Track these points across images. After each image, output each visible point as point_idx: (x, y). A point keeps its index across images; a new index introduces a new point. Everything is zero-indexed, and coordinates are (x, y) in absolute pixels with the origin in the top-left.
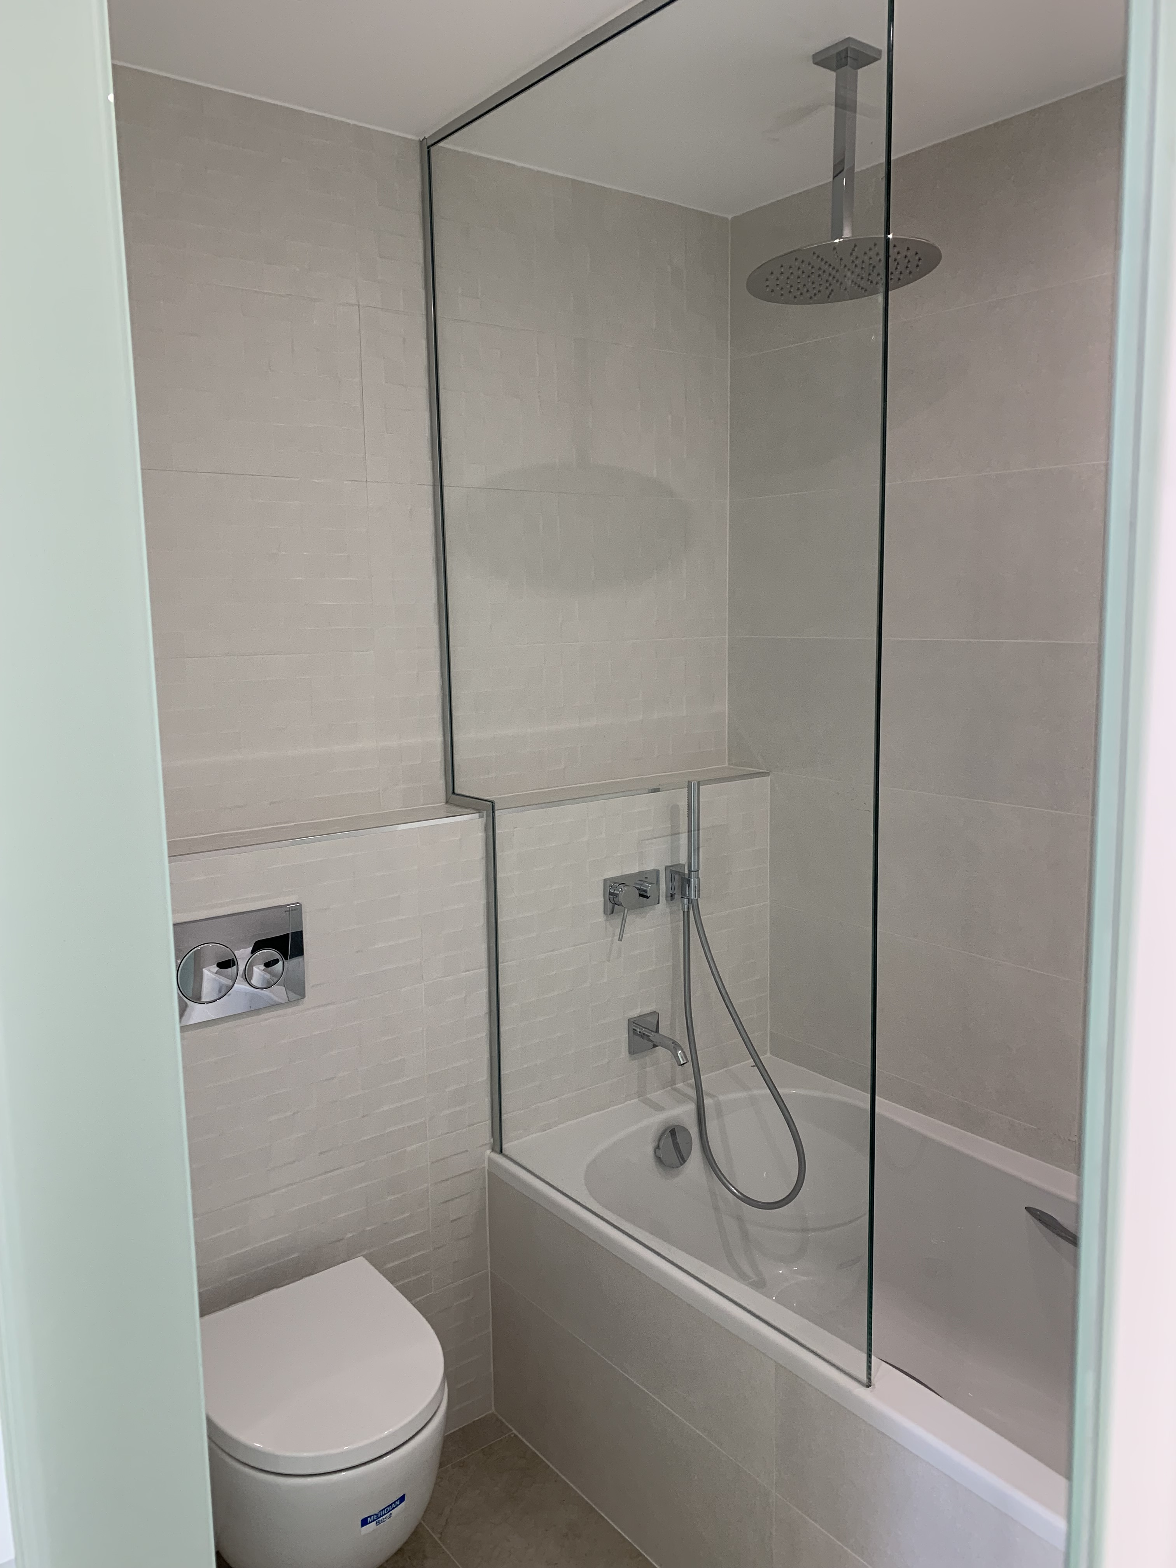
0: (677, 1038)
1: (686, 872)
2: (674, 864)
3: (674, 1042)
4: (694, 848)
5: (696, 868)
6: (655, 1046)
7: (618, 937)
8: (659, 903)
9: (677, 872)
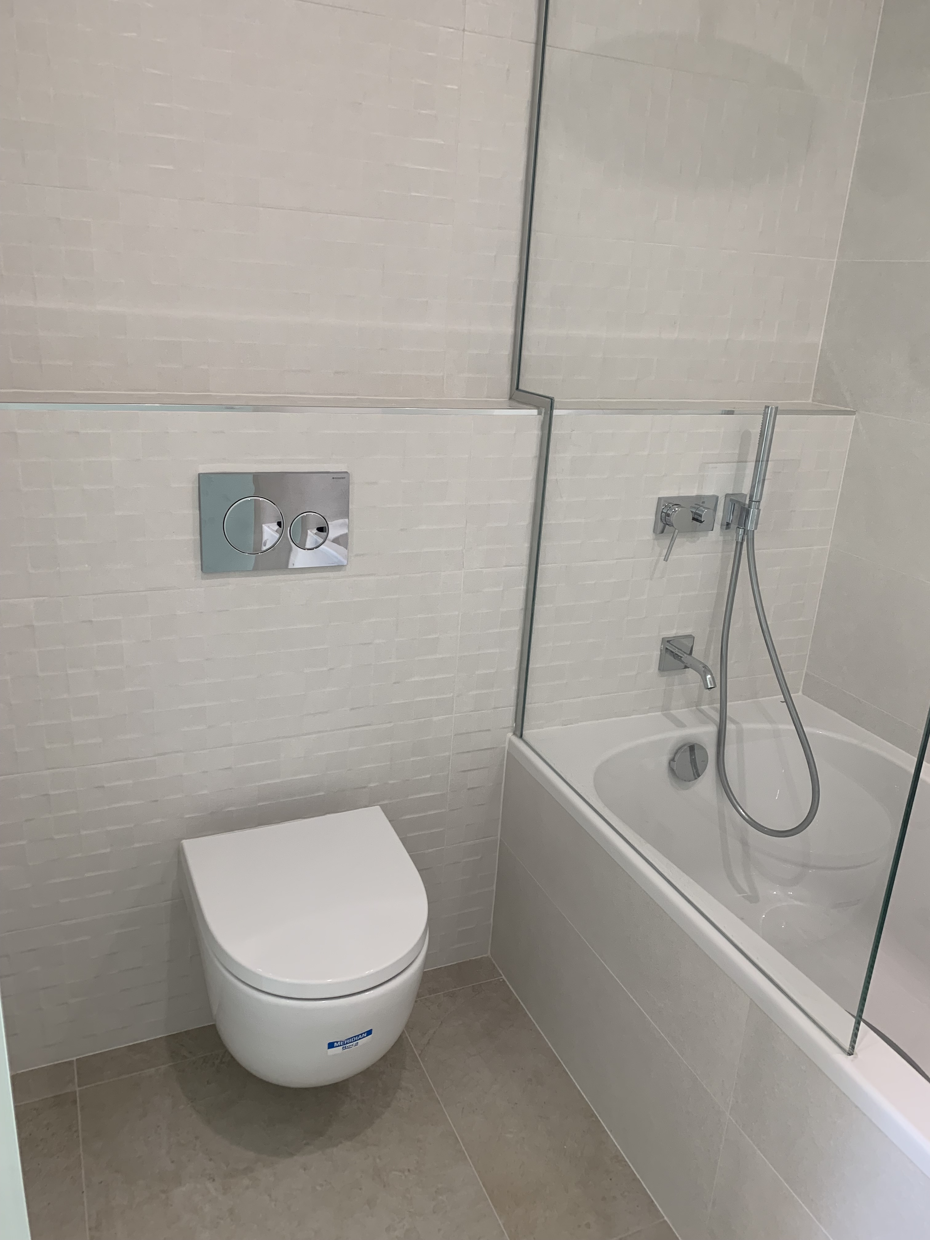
0: (709, 664)
1: (747, 502)
2: (736, 492)
3: (705, 667)
4: (759, 479)
5: (758, 499)
6: (686, 667)
7: (664, 557)
8: (712, 530)
9: (738, 502)
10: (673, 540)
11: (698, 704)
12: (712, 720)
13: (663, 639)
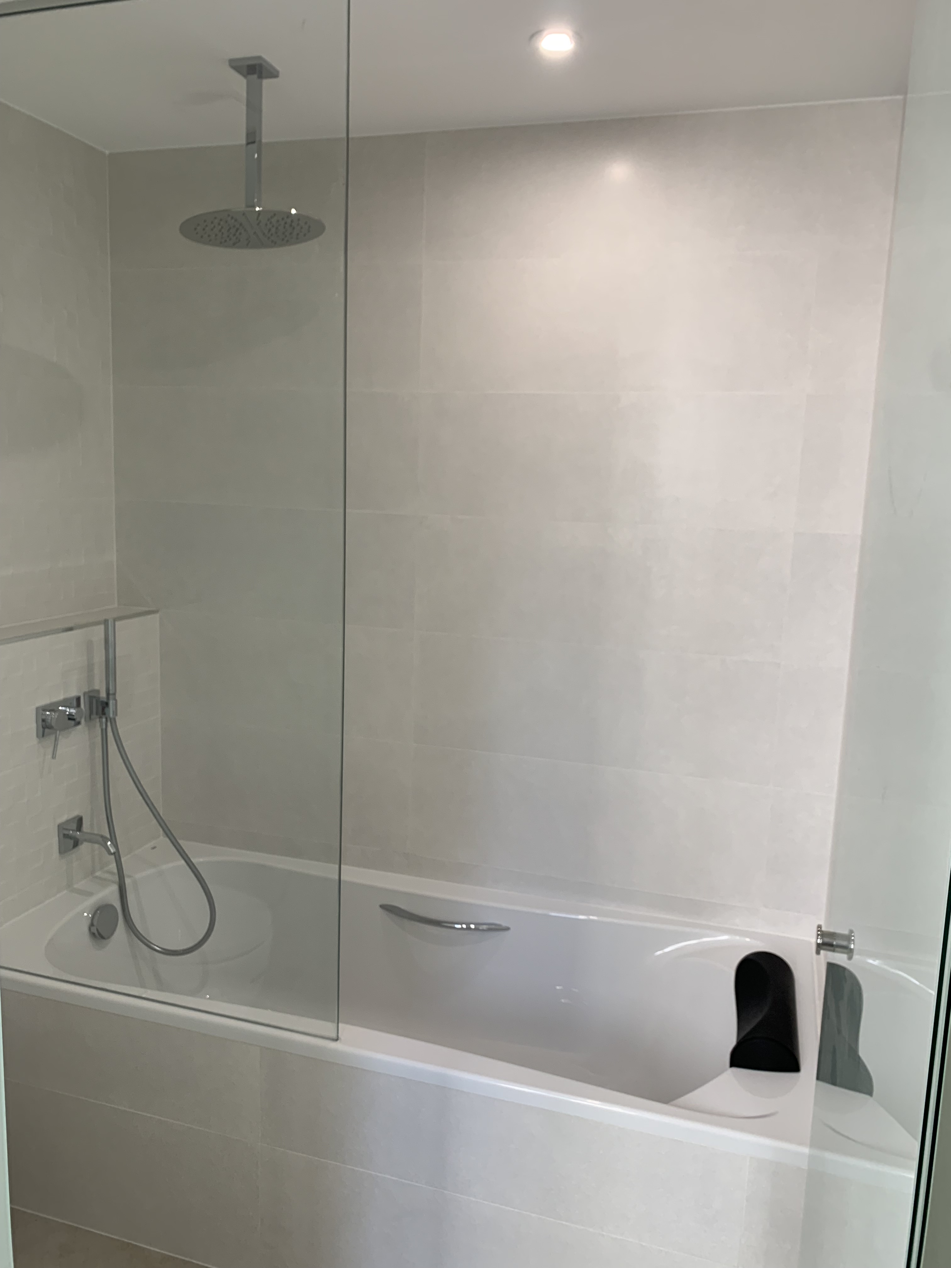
1: (104, 696)
2: (93, 690)
3: (102, 836)
4: (111, 675)
5: (114, 692)
6: (79, 843)
7: (51, 756)
8: (80, 724)
9: (95, 697)
10: (56, 740)
11: (93, 872)
12: (114, 882)
13: (58, 826)
